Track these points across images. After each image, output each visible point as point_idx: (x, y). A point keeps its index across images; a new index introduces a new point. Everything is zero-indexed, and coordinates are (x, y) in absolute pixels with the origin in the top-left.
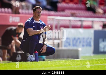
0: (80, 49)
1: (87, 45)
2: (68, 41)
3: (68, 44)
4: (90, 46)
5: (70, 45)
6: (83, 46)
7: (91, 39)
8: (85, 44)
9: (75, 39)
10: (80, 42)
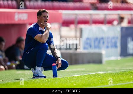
0: (103, 52)
1: (112, 47)
2: (88, 41)
3: (88, 46)
4: (116, 47)
5: (91, 46)
6: (107, 47)
7: (117, 38)
8: (110, 45)
9: (96, 39)
10: (103, 43)
